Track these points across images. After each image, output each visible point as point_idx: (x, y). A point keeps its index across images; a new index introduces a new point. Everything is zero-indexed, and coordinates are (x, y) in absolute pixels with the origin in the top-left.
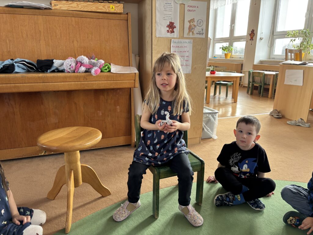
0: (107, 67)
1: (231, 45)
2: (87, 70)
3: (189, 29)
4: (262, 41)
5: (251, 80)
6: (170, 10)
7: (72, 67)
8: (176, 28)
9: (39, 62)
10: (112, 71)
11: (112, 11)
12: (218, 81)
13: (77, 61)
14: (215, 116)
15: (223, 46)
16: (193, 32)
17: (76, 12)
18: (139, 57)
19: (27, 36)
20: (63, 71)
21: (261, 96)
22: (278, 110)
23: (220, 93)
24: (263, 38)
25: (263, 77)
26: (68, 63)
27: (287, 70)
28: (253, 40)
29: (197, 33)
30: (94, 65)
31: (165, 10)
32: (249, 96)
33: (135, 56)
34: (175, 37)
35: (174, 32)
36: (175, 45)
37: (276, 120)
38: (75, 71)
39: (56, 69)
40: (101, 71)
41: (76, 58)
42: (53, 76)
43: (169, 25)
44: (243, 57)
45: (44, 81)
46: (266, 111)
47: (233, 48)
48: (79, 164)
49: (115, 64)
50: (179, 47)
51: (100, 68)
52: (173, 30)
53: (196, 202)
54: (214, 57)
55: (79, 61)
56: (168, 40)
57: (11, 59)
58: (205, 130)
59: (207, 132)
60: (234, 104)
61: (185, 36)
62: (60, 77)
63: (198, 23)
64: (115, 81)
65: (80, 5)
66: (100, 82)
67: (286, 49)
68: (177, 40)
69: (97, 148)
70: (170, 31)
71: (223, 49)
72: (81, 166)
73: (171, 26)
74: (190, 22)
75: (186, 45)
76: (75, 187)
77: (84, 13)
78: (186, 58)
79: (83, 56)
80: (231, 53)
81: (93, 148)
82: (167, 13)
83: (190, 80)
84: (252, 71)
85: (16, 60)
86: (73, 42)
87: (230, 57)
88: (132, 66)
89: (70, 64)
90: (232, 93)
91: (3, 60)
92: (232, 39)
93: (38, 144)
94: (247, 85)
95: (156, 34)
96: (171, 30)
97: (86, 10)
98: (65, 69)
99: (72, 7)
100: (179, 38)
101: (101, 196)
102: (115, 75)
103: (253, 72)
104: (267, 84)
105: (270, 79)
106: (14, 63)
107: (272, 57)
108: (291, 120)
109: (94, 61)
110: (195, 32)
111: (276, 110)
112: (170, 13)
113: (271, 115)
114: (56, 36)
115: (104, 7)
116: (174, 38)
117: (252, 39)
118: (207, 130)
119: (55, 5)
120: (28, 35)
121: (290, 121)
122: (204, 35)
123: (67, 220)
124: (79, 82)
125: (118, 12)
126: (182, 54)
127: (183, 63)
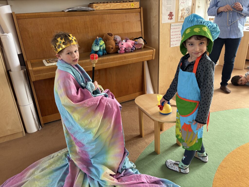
4: (199, 8)
6: (170, 4)
8: (173, 16)
11: (132, 7)
16: (183, 18)
17: (109, 11)
31: (167, 4)
35: (172, 19)
36: (173, 27)
43: (169, 14)
50: (175, 28)
56: (169, 24)
61: (179, 20)
63: (187, 10)
64: (141, 57)
65: (112, 5)
66: (133, 59)
70: (170, 18)
73: (171, 15)
74: (182, 10)
75: (179, 27)
77: (114, 10)
78: (179, 36)
82: (169, 6)
95: (162, 21)
97: (116, 9)
99: (107, 7)
115: (127, 5)
119: (96, 7)
125: (136, 8)
126: (177, 33)
127: (177, 39)
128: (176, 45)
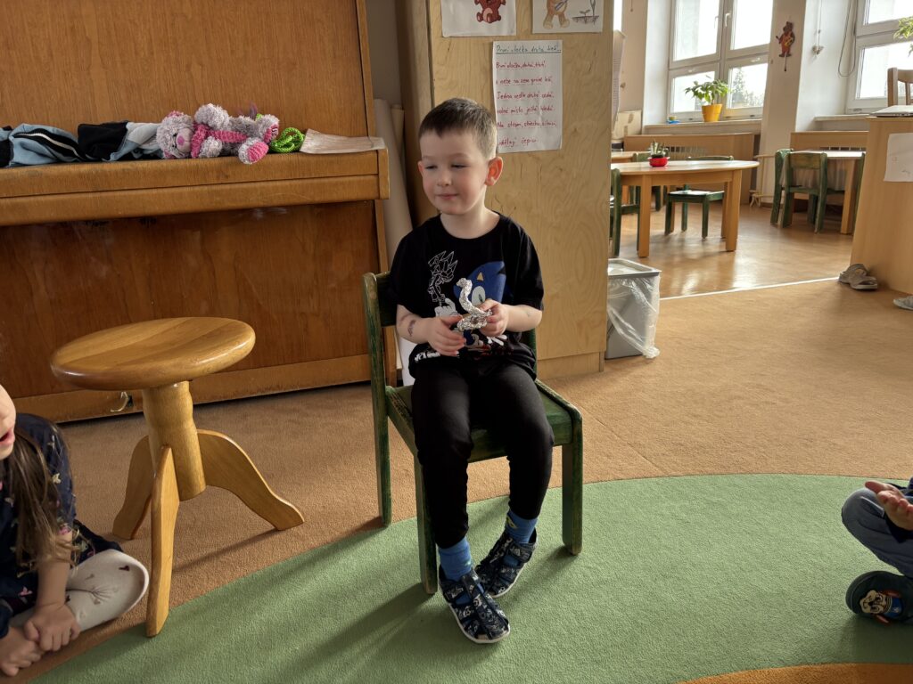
0: (291, 138)
1: (723, 77)
2: (228, 148)
3: (548, 5)
4: (818, 56)
5: (784, 182)
7: (181, 142)
8: (504, 3)
9: (84, 130)
10: (303, 149)
12: (678, 189)
13: (195, 123)
14: (649, 286)
15: (696, 83)
16: (561, 16)
18: (403, 109)
19: (52, 56)
20: (156, 156)
21: (816, 231)
22: (867, 267)
23: (684, 227)
24: (821, 48)
25: (822, 169)
26: (170, 130)
27: (891, 136)
28: (789, 55)
29: (577, 19)
30: (247, 132)
32: (778, 231)
33: (391, 107)
34: (504, 33)
35: (499, 18)
36: (504, 60)
37: (856, 295)
38: (192, 154)
39: (134, 151)
40: (272, 151)
41: (190, 111)
42: (123, 170)
44: (761, 113)
46: (828, 273)
47: (731, 88)
48: (191, 431)
49: (323, 129)
50: (518, 66)
51: (265, 139)
52: (496, 10)
53: (562, 544)
54: (671, 119)
55: (202, 123)
56: (484, 44)
57: (5, 126)
58: (620, 330)
59: (626, 336)
60: (726, 255)
61: (538, 27)
64: (315, 181)
66: (271, 184)
67: (891, 72)
68: (509, 45)
69: (283, 391)
70: (488, 15)
71: (696, 93)
72: (199, 435)
75: (540, 58)
76: (181, 499)
78: (542, 102)
79: (211, 106)
80: (721, 105)
81: (271, 393)
83: (561, 170)
84: (785, 151)
85: (18, 129)
86: (188, 67)
87: (718, 116)
88: (376, 136)
89: (174, 132)
90: (720, 224)
92: (725, 59)
93: (52, 368)
94: (771, 201)
95: (441, 28)
96: (489, 11)
98: (163, 148)
100: (518, 38)
101: (273, 528)
102: (313, 160)
103: (789, 156)
104: (837, 188)
105: (843, 174)
106: (11, 138)
107: (852, 106)
108: (905, 295)
109: (248, 120)
110: (567, 16)
111: (860, 266)
113: (844, 281)
114: (136, 53)
116: (502, 38)
117: (786, 52)
118: (625, 329)
120: (54, 53)
121: (902, 299)
122: (600, 22)
123: (153, 596)
124: (206, 188)
126: (529, 88)
127: (533, 116)
128: (529, 148)
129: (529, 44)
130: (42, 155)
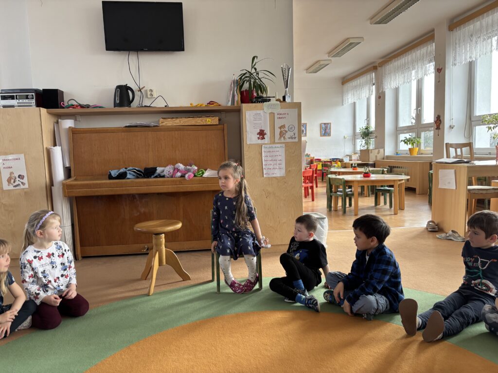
0: (201, 172)
1: (418, 135)
2: (183, 175)
3: (280, 134)
4: (453, 129)
6: (259, 119)
7: (171, 173)
8: (266, 134)
9: (146, 169)
10: (204, 176)
11: (209, 123)
13: (175, 168)
15: (406, 138)
16: (284, 138)
20: (164, 177)
24: (454, 126)
26: (168, 170)
27: (440, 170)
28: (439, 129)
29: (289, 138)
30: (188, 171)
31: (255, 119)
34: (266, 142)
35: (264, 138)
36: (266, 150)
38: (173, 177)
39: (158, 175)
40: (195, 176)
41: (174, 165)
42: (155, 181)
43: (259, 133)
45: (147, 184)
48: (164, 247)
49: (212, 169)
50: (270, 152)
51: (193, 173)
52: (263, 136)
54: (397, 153)
55: (177, 168)
56: (259, 146)
57: (126, 167)
61: (277, 141)
62: (160, 181)
63: (290, 127)
65: (183, 121)
66: (193, 185)
68: (268, 146)
69: (194, 250)
70: (261, 138)
71: (406, 143)
72: (165, 249)
73: (262, 134)
74: (280, 128)
75: (278, 149)
77: (185, 127)
78: (278, 162)
79: (179, 164)
80: (418, 148)
81: (191, 250)
82: (257, 122)
83: (285, 182)
85: (129, 169)
86: (175, 151)
87: (416, 153)
91: (120, 169)
95: (246, 141)
96: (261, 136)
97: (187, 125)
98: (166, 175)
99: (175, 123)
100: (270, 144)
101: (182, 280)
106: (127, 171)
109: (189, 167)
110: (286, 137)
111: (433, 221)
112: (260, 122)
114: (162, 148)
115: (202, 121)
116: (266, 144)
119: (162, 123)
120: (140, 148)
121: (440, 234)
122: (297, 139)
124: (176, 186)
125: (214, 124)
126: (274, 158)
127: (275, 166)
128: (274, 176)
129: (274, 146)
130: (134, 176)
